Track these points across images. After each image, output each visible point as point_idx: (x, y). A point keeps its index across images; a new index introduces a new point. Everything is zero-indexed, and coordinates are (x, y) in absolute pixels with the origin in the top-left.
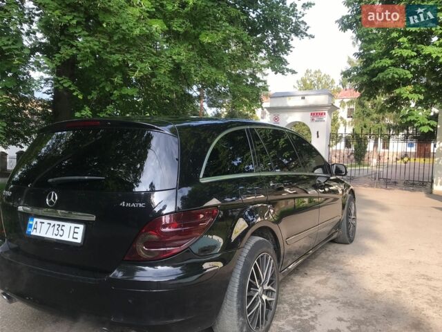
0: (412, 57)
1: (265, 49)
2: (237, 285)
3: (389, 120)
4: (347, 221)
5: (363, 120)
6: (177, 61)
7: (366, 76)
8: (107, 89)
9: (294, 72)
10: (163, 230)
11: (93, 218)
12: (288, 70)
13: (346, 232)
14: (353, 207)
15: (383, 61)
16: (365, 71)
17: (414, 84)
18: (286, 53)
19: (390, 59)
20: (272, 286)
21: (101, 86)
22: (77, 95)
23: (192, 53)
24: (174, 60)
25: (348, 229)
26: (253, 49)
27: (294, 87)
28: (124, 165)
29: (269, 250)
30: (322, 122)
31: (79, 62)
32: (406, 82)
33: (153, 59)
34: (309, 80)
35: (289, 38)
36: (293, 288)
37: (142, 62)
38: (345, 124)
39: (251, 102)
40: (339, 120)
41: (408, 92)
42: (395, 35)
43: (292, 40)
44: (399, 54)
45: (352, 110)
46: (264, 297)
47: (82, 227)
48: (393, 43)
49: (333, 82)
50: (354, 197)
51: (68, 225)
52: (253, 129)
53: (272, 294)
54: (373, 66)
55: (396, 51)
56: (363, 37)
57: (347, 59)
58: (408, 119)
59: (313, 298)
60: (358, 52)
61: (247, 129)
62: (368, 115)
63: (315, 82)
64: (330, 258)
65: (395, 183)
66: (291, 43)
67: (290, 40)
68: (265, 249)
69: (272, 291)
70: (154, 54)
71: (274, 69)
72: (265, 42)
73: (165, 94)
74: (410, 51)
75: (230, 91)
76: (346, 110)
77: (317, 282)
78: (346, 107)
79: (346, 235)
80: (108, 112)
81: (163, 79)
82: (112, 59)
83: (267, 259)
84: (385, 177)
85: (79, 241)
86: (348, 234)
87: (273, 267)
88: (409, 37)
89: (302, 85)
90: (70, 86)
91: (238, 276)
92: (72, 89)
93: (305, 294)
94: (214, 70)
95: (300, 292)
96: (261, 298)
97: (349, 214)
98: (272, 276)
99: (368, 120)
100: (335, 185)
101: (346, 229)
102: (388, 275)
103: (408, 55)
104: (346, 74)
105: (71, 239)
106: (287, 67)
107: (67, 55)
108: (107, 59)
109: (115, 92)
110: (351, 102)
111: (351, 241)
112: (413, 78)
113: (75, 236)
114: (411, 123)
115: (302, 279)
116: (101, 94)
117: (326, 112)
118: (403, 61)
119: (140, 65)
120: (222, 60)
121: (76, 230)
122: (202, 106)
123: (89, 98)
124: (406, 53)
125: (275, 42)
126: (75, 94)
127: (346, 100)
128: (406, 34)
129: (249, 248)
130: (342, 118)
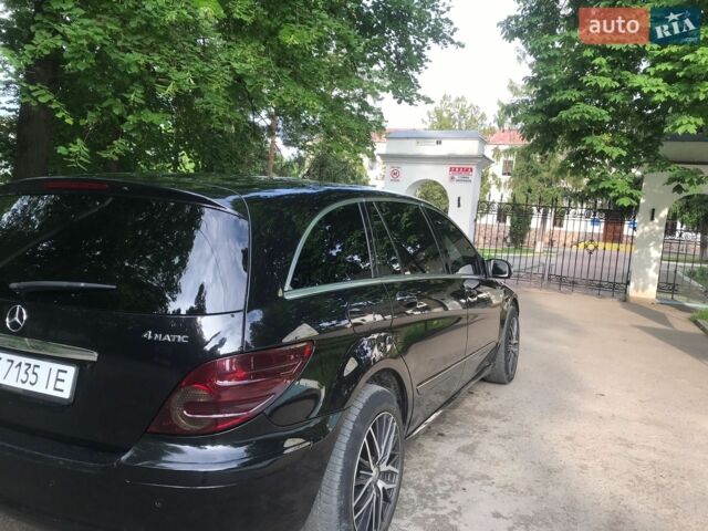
0: (612, 90)
1: (383, 60)
2: (339, 469)
3: (566, 183)
4: (506, 347)
5: (527, 180)
6: (238, 72)
7: (540, 115)
8: (116, 111)
9: (428, 101)
10: (219, 383)
11: (93, 357)
12: (419, 97)
13: (503, 366)
14: (516, 327)
15: (568, 92)
16: (540, 107)
17: (613, 132)
18: (417, 70)
19: (579, 90)
20: (393, 465)
21: (105, 104)
22: (63, 118)
23: (265, 60)
24: (233, 69)
25: (507, 361)
26: (364, 60)
27: (423, 121)
28: (149, 257)
29: (391, 407)
30: (468, 184)
31: (66, 61)
32: (599, 128)
33: (198, 66)
34: (447, 111)
35: (424, 45)
36: (422, 458)
37: (179, 69)
38: (499, 185)
39: (358, 144)
40: (490, 178)
41: (603, 144)
42: (588, 53)
43: (429, 48)
44: (593, 84)
45: (511, 162)
46: (381, 484)
47: (71, 371)
48: (584, 65)
49: (483, 117)
50: (518, 310)
51: (45, 366)
52: (371, 203)
53: (392, 478)
54: (551, 99)
55: (589, 78)
56: (540, 53)
57: (508, 84)
58: (601, 186)
59: (454, 478)
60: (530, 75)
61: (362, 204)
62: (536, 173)
63: (456, 115)
64: (478, 408)
65: (574, 283)
66: (426, 52)
67: (425, 49)
68: (385, 405)
69: (393, 472)
70: (201, 58)
71: (396, 95)
72: (384, 48)
73: (216, 125)
74: (609, 79)
75: (321, 124)
76: (501, 163)
77: (459, 450)
78: (502, 158)
79: (503, 370)
80: (118, 151)
81: (215, 100)
82: (126, 61)
83: (387, 422)
84: (558, 273)
85: (66, 394)
86: (506, 368)
87: (396, 432)
88: (610, 58)
89: (436, 120)
90: (50, 102)
91: (342, 454)
92: (53, 106)
93: (442, 471)
94: (300, 90)
95: (432, 467)
96: (376, 485)
97: (509, 337)
98: (393, 449)
99: (534, 181)
100: (485, 291)
101: (503, 361)
102: (569, 438)
103: (606, 85)
104: (509, 110)
105: (50, 392)
106: (419, 91)
107: (47, 47)
108: (118, 61)
109: (130, 117)
110: (511, 151)
111: (510, 380)
112: (611, 123)
113: (59, 385)
114: (603, 192)
115: (435, 444)
116: (105, 118)
117: (474, 168)
118: (598, 94)
119: (174, 74)
120: (312, 74)
121: (61, 376)
122: (273, 142)
123: (82, 122)
124: (604, 82)
125: (401, 50)
126: (59, 115)
127: (502, 148)
128: (604, 52)
129: (361, 406)
130: (494, 176)
